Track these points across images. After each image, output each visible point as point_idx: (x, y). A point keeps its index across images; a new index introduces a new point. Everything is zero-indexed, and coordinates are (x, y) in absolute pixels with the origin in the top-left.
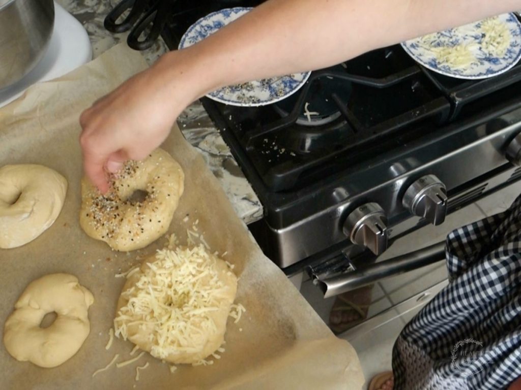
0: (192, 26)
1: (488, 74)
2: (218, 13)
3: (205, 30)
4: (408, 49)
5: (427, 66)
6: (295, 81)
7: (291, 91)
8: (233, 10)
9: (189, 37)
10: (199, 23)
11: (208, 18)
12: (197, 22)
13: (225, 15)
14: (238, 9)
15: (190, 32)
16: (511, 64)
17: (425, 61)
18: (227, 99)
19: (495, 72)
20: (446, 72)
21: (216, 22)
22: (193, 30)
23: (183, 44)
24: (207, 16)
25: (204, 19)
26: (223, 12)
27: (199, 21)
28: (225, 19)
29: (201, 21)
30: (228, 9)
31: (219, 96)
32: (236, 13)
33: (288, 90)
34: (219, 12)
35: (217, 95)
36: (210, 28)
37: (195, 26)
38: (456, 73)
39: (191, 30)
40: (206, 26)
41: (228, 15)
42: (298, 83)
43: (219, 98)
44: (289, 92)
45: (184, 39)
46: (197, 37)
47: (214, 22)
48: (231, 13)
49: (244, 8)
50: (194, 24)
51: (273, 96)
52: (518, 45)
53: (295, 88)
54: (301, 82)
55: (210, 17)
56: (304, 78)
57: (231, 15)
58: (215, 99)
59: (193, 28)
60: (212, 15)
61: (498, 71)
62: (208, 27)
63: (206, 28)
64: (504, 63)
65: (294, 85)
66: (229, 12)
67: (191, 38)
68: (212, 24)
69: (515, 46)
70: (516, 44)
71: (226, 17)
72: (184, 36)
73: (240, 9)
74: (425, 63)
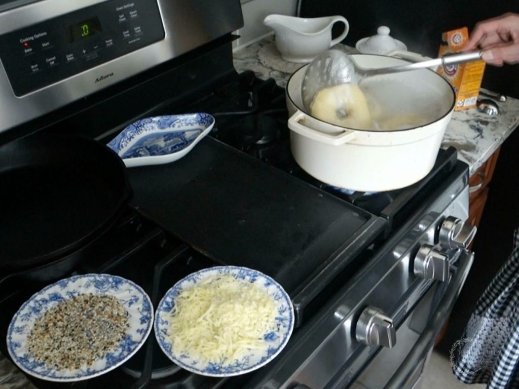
0: (25, 303)
1: (270, 356)
2: (54, 286)
3: (39, 304)
4: (179, 361)
5: (206, 374)
6: (134, 343)
7: (129, 354)
8: (70, 280)
9: (21, 315)
10: (32, 299)
11: (43, 292)
12: (31, 298)
13: (61, 286)
14: (75, 278)
15: (22, 309)
16: (287, 334)
17: (201, 369)
18: (59, 376)
19: (276, 351)
20: (228, 372)
21: (52, 294)
22: (27, 307)
23: (13, 324)
24: (42, 290)
25: (39, 294)
26: (59, 283)
27: (33, 296)
28: (61, 290)
29: (35, 297)
30: (65, 280)
31: (50, 374)
32: (74, 282)
33: (125, 353)
34: (55, 284)
35: (48, 373)
36: (45, 302)
37: (28, 303)
38: (238, 368)
39: (24, 307)
40: (41, 300)
41: (65, 286)
42: (136, 345)
43: (50, 377)
44: (127, 356)
45: (16, 318)
46: (30, 313)
47: (49, 295)
48: (68, 282)
49: (82, 276)
50: (28, 301)
51: (109, 363)
52: (286, 308)
53: (134, 349)
54: (140, 342)
55: (46, 290)
56: (143, 338)
57: (68, 285)
58: (45, 378)
59: (26, 305)
60: (48, 288)
61: (279, 348)
62: (43, 301)
63: (41, 302)
64: (281, 335)
65: (132, 347)
66: (66, 282)
67: (24, 315)
68: (47, 297)
69: (283, 311)
70: (284, 309)
71: (62, 288)
72: (16, 315)
73: (78, 278)
74: (203, 371)
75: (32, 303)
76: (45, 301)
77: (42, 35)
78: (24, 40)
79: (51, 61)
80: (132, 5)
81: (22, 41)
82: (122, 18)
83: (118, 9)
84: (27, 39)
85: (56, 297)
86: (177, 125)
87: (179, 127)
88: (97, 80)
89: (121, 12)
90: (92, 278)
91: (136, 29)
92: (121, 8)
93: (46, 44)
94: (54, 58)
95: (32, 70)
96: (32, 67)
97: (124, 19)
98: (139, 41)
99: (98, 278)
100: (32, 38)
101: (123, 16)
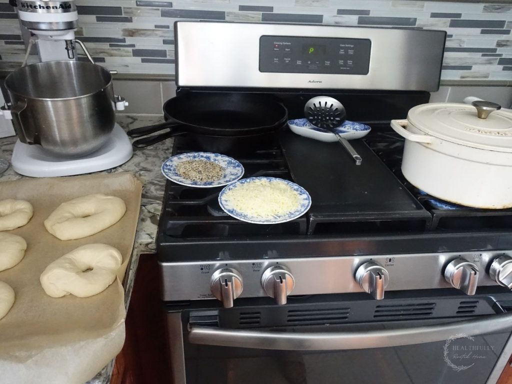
8: (221, 156)
9: (187, 155)
30: (219, 154)
45: (184, 154)
46: (191, 156)
47: (207, 156)
48: (219, 156)
55: (207, 153)
59: (193, 153)
60: (209, 153)
63: (200, 156)
68: (205, 156)
73: (225, 156)
75: (196, 154)
76: (202, 156)
77: (288, 44)
78: (276, 43)
79: (287, 60)
80: (352, 46)
81: (275, 43)
82: (342, 52)
83: (341, 45)
84: (278, 43)
85: (208, 158)
86: (347, 127)
87: (348, 129)
88: (310, 81)
89: (342, 48)
90: (230, 160)
91: (349, 61)
92: (343, 46)
93: (288, 50)
94: (289, 59)
95: (274, 60)
96: (275, 59)
97: (343, 53)
98: (348, 70)
99: (233, 161)
100: (281, 44)
101: (343, 50)
